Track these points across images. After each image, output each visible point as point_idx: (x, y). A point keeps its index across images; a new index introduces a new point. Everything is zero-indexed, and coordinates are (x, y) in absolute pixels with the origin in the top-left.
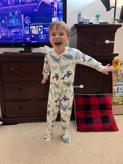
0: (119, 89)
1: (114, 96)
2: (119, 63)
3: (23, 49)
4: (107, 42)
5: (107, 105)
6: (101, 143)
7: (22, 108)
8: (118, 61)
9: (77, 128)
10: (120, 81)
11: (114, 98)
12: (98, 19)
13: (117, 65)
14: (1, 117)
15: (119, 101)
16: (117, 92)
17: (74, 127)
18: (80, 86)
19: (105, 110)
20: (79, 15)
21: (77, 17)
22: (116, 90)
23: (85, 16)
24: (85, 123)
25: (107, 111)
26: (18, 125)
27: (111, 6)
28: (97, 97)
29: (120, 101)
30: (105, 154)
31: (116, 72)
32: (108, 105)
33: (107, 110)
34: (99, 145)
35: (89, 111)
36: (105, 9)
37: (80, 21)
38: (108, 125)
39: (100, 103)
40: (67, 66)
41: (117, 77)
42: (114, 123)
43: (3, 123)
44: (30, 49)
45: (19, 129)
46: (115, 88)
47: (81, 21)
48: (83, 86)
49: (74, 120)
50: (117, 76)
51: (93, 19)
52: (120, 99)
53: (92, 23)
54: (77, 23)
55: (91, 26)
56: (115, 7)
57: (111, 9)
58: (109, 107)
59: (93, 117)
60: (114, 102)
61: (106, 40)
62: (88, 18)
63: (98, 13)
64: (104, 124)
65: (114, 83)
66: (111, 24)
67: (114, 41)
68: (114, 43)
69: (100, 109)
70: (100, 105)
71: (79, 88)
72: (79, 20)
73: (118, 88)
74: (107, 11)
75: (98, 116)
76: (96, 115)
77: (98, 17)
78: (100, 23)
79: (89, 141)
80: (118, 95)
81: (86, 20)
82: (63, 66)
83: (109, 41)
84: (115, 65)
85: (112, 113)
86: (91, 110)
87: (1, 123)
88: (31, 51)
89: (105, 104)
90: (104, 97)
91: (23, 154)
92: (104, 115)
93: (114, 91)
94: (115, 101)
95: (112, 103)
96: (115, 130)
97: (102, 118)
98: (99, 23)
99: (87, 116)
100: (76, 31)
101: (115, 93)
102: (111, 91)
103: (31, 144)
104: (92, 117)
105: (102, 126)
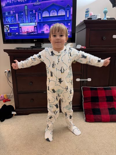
3: (33, 45)
5: (114, 97)
6: (109, 133)
7: (33, 100)
9: (85, 118)
12: (105, 15)
17: (82, 118)
18: (88, 79)
20: (87, 12)
21: (85, 13)
23: (92, 12)
24: (94, 115)
25: (113, 103)
26: (29, 115)
28: (104, 90)
30: (114, 144)
43: (16, 113)
44: (41, 44)
45: (31, 119)
47: (89, 17)
48: (90, 79)
49: (82, 111)
53: (101, 19)
55: (99, 22)
59: (101, 108)
61: (114, 35)
62: (95, 14)
63: (106, 9)
64: (111, 115)
69: (107, 101)
70: (107, 97)
71: (87, 81)
72: (87, 16)
74: (113, 7)
76: (104, 107)
77: (105, 13)
78: (107, 18)
79: (98, 131)
81: (94, 16)
86: (98, 102)
88: (41, 47)
89: (112, 97)
90: (111, 89)
92: (111, 107)
97: (109, 109)
99: (95, 108)
100: (85, 27)
104: (99, 109)
105: (110, 117)
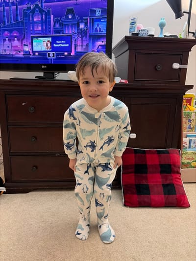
0: (192, 142)
1: (184, 153)
2: (193, 102)
3: (41, 74)
4: (176, 66)
5: (172, 167)
6: (162, 225)
7: (37, 168)
8: (191, 98)
9: (123, 201)
10: (194, 130)
11: (184, 156)
12: (162, 29)
13: (190, 105)
14: (4, 179)
15: (192, 161)
16: (189, 148)
17: (119, 200)
18: (132, 134)
19: (170, 174)
20: (133, 23)
21: (129, 26)
22: (188, 144)
23: (142, 25)
24: (138, 194)
25: (172, 176)
26: (29, 193)
27: (183, 11)
28: (156, 153)
29: (194, 161)
31: (189, 115)
32: (175, 166)
33: (172, 174)
34: (159, 228)
35: (144, 175)
36: (174, 14)
37: (134, 31)
38: (173, 198)
39: (163, 163)
40: (110, 130)
41: (190, 124)
42: (183, 195)
43: (6, 190)
44: (53, 74)
45: (31, 200)
46: (185, 140)
47: (136, 32)
48: (135, 134)
49: (120, 188)
50: (190, 121)
51: (154, 29)
52: (193, 159)
53: (153, 36)
54: (128, 34)
55: (151, 40)
56: (189, 13)
57: (184, 15)
58: (175, 170)
59: (151, 184)
60: (183, 163)
61: (174, 64)
62: (146, 29)
63: (163, 20)
64: (167, 196)
65: (184, 133)
66: (183, 38)
67: (187, 64)
68: (186, 69)
69: (162, 172)
70: (161, 166)
72: (132, 30)
73: (190, 141)
74: (176, 18)
75: (158, 184)
76: (155, 182)
77: (162, 26)
79: (143, 221)
80: (189, 151)
81: (144, 30)
82: (104, 129)
83: (178, 64)
84: (186, 105)
85: (180, 179)
86: (147, 173)
87: (3, 189)
88: (54, 77)
89: (170, 165)
90: (169, 153)
91: (37, 238)
92: (168, 182)
93: (184, 146)
94: (186, 161)
95: (181, 164)
96: (184, 205)
97: (165, 186)
98: (164, 36)
99: (141, 183)
100: (127, 47)
101: (186, 148)
102: (179, 145)
103: (51, 224)
104: (148, 185)
105: (164, 199)
